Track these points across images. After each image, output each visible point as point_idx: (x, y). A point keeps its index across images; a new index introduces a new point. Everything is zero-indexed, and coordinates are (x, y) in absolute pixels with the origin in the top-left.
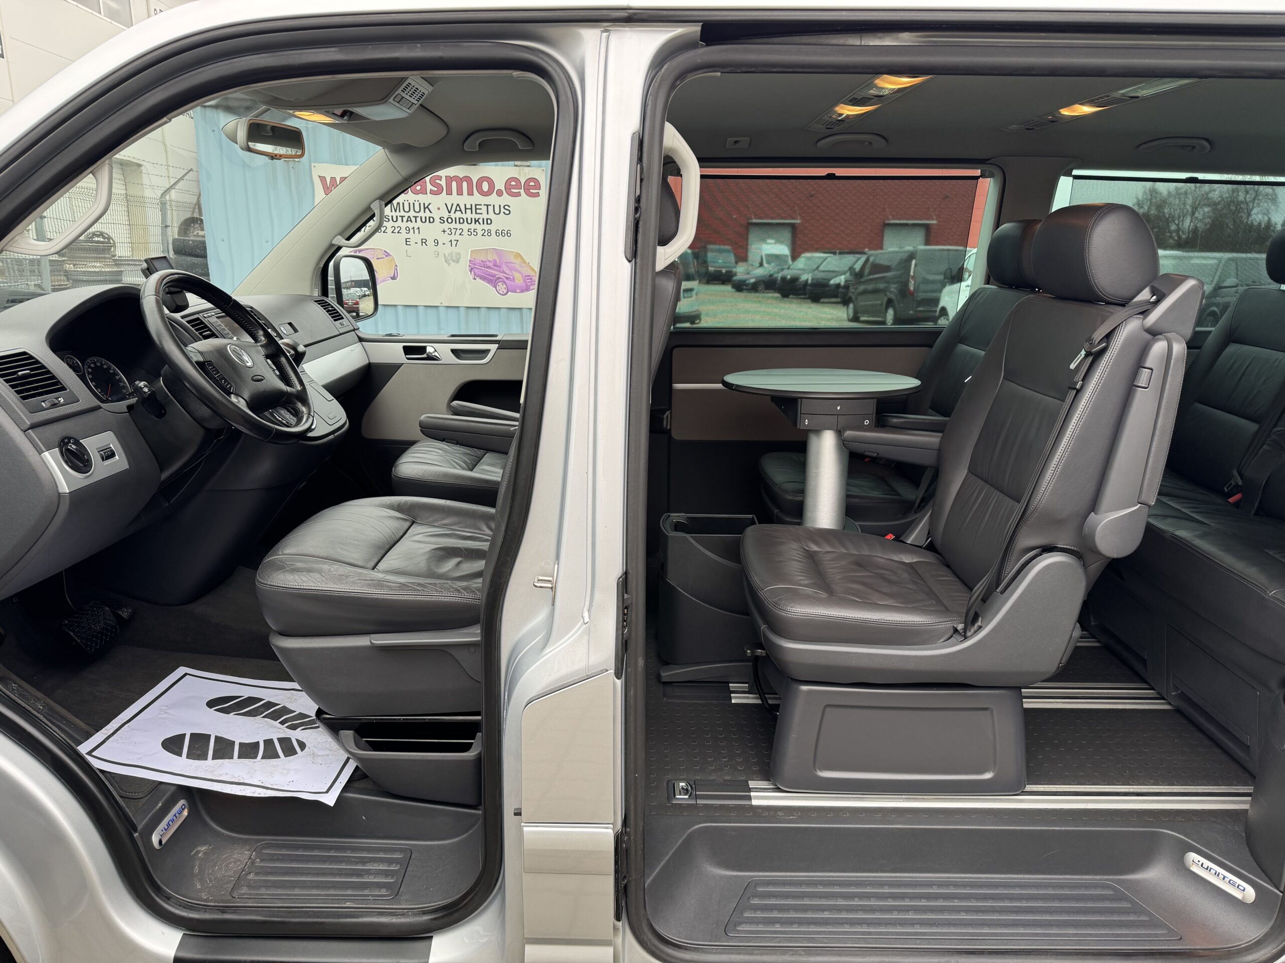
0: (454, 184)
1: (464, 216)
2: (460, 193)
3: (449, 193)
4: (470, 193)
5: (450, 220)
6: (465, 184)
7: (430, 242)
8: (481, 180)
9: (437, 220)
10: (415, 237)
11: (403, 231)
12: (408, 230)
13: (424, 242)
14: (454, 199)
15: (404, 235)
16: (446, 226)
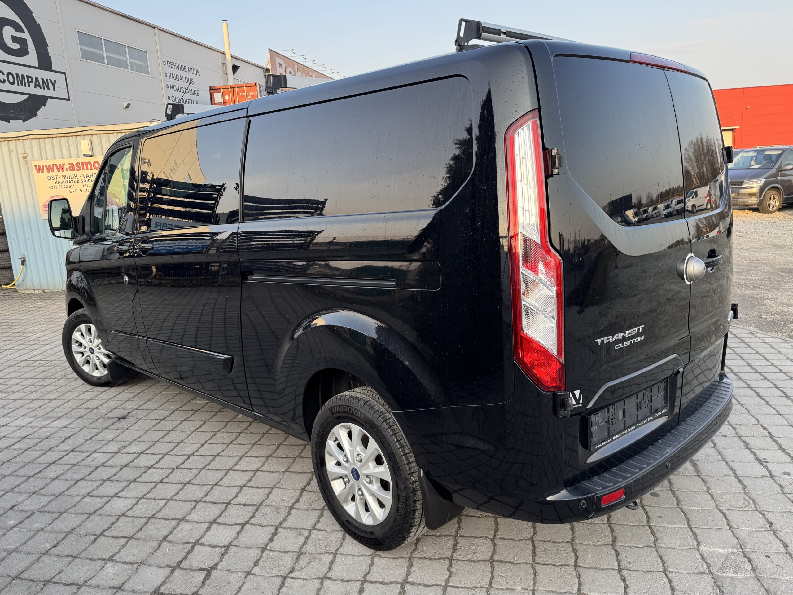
0: (85, 165)
1: (90, 179)
2: (87, 169)
3: (83, 169)
4: (91, 169)
5: (85, 181)
6: (89, 165)
7: (79, 191)
8: (95, 162)
9: (80, 181)
10: (73, 189)
11: (68, 187)
12: (70, 186)
13: (76, 191)
14: (86, 172)
15: (69, 189)
16: (84, 183)
